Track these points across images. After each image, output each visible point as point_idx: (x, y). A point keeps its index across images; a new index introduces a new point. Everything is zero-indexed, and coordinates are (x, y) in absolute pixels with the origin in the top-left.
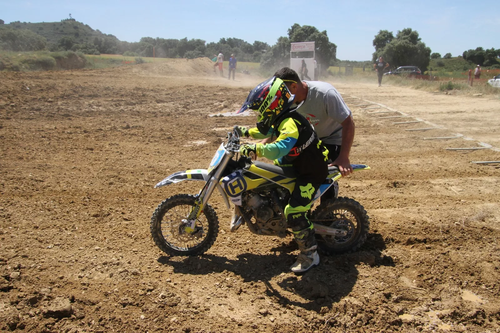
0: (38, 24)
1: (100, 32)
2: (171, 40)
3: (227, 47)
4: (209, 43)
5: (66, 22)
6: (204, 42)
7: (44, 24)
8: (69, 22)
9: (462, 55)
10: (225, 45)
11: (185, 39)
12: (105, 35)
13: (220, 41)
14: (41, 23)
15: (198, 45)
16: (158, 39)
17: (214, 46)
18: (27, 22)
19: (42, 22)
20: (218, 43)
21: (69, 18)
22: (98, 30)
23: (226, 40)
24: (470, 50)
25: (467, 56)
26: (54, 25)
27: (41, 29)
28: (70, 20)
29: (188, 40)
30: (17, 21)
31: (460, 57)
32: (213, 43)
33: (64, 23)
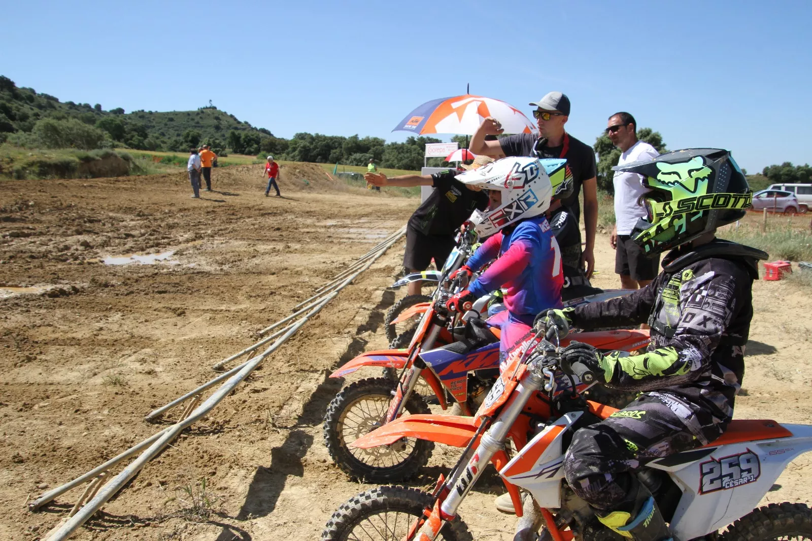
0: (168, 113)
1: (250, 125)
2: (336, 138)
3: (415, 150)
4: (390, 143)
5: (204, 111)
6: (384, 141)
7: (176, 114)
8: (208, 111)
9: (761, 172)
10: (414, 147)
11: (356, 137)
12: (256, 129)
13: (408, 141)
14: (171, 113)
15: (374, 146)
16: (317, 136)
17: (396, 148)
18: (153, 111)
19: (172, 110)
20: (403, 144)
21: (208, 106)
22: (246, 123)
23: (416, 139)
24: (774, 166)
25: (769, 175)
26: (188, 114)
27: (171, 120)
28: (210, 108)
29: (360, 139)
30: (140, 109)
31: (759, 175)
32: (396, 143)
33: (202, 112)
